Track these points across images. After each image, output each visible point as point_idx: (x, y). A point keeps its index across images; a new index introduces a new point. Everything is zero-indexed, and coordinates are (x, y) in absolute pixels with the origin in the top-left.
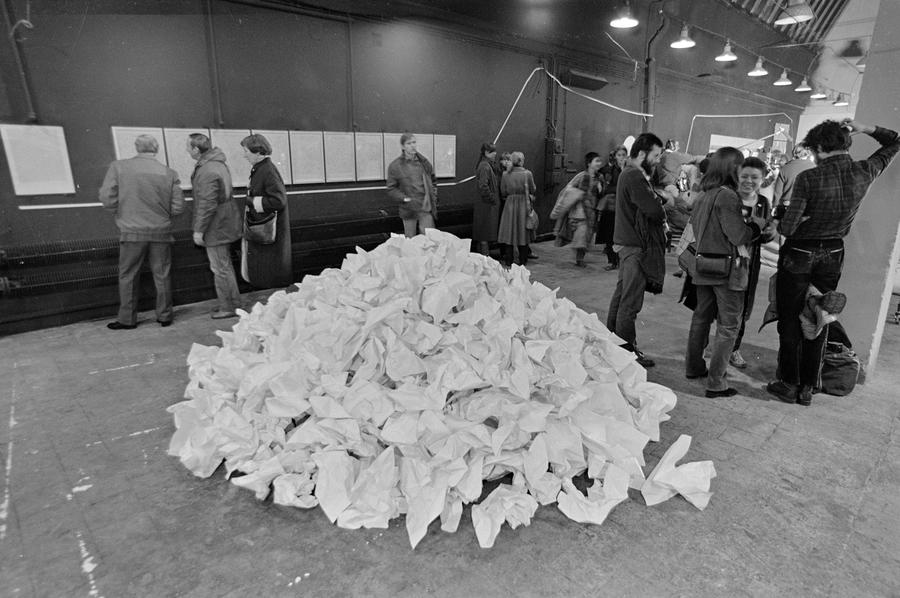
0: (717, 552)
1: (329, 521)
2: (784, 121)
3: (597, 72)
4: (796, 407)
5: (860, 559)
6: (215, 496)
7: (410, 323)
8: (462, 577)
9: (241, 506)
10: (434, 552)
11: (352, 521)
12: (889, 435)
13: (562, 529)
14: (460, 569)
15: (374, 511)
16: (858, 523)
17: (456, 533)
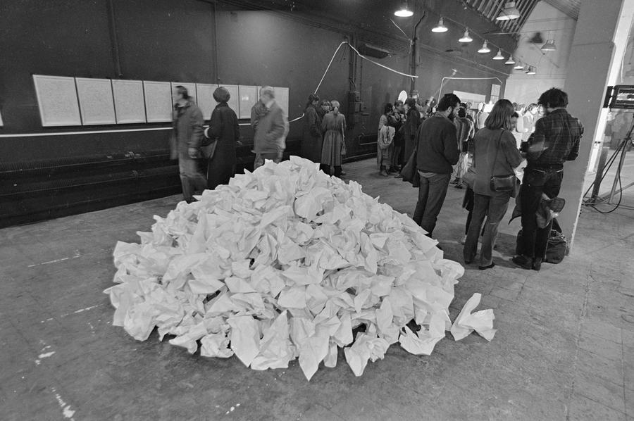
0: (504, 367)
1: (245, 367)
2: (497, 83)
3: (382, 45)
4: (531, 271)
5: (586, 365)
6: (154, 354)
7: (291, 224)
8: (347, 398)
9: (176, 359)
10: (323, 381)
11: (262, 365)
12: (587, 286)
13: (405, 360)
14: (343, 392)
15: (276, 356)
16: (580, 342)
17: (335, 368)
